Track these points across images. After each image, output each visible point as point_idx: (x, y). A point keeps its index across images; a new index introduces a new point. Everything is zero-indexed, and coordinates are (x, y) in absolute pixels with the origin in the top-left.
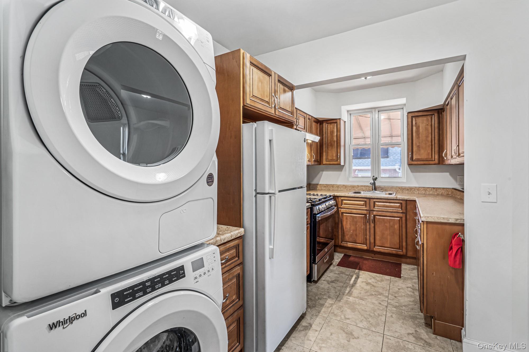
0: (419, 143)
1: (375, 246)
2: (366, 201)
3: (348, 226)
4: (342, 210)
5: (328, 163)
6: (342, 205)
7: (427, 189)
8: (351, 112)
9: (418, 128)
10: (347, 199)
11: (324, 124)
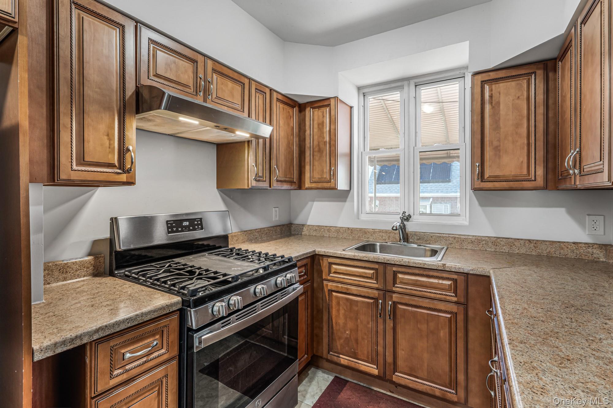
0: (499, 141)
1: (395, 370)
2: (376, 270)
3: (341, 321)
4: (330, 284)
5: (313, 185)
6: (331, 275)
7: (515, 243)
8: (365, 91)
9: (495, 106)
10: (341, 263)
11: (308, 110)
